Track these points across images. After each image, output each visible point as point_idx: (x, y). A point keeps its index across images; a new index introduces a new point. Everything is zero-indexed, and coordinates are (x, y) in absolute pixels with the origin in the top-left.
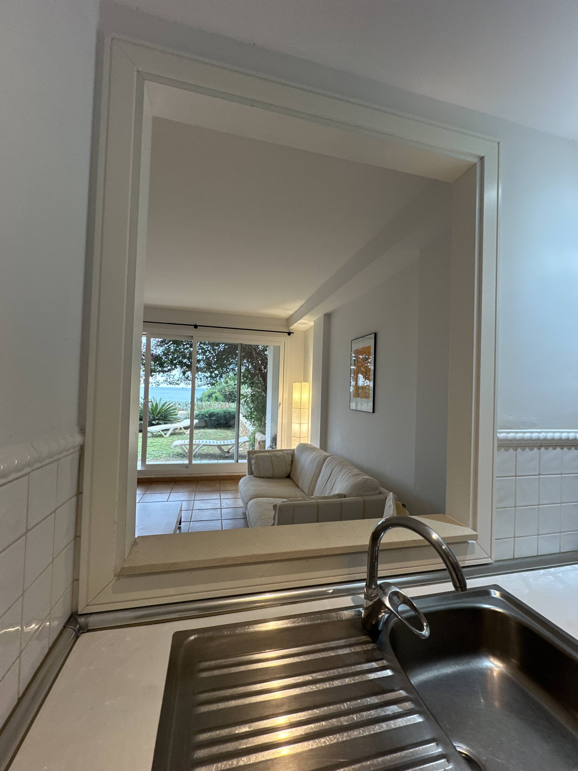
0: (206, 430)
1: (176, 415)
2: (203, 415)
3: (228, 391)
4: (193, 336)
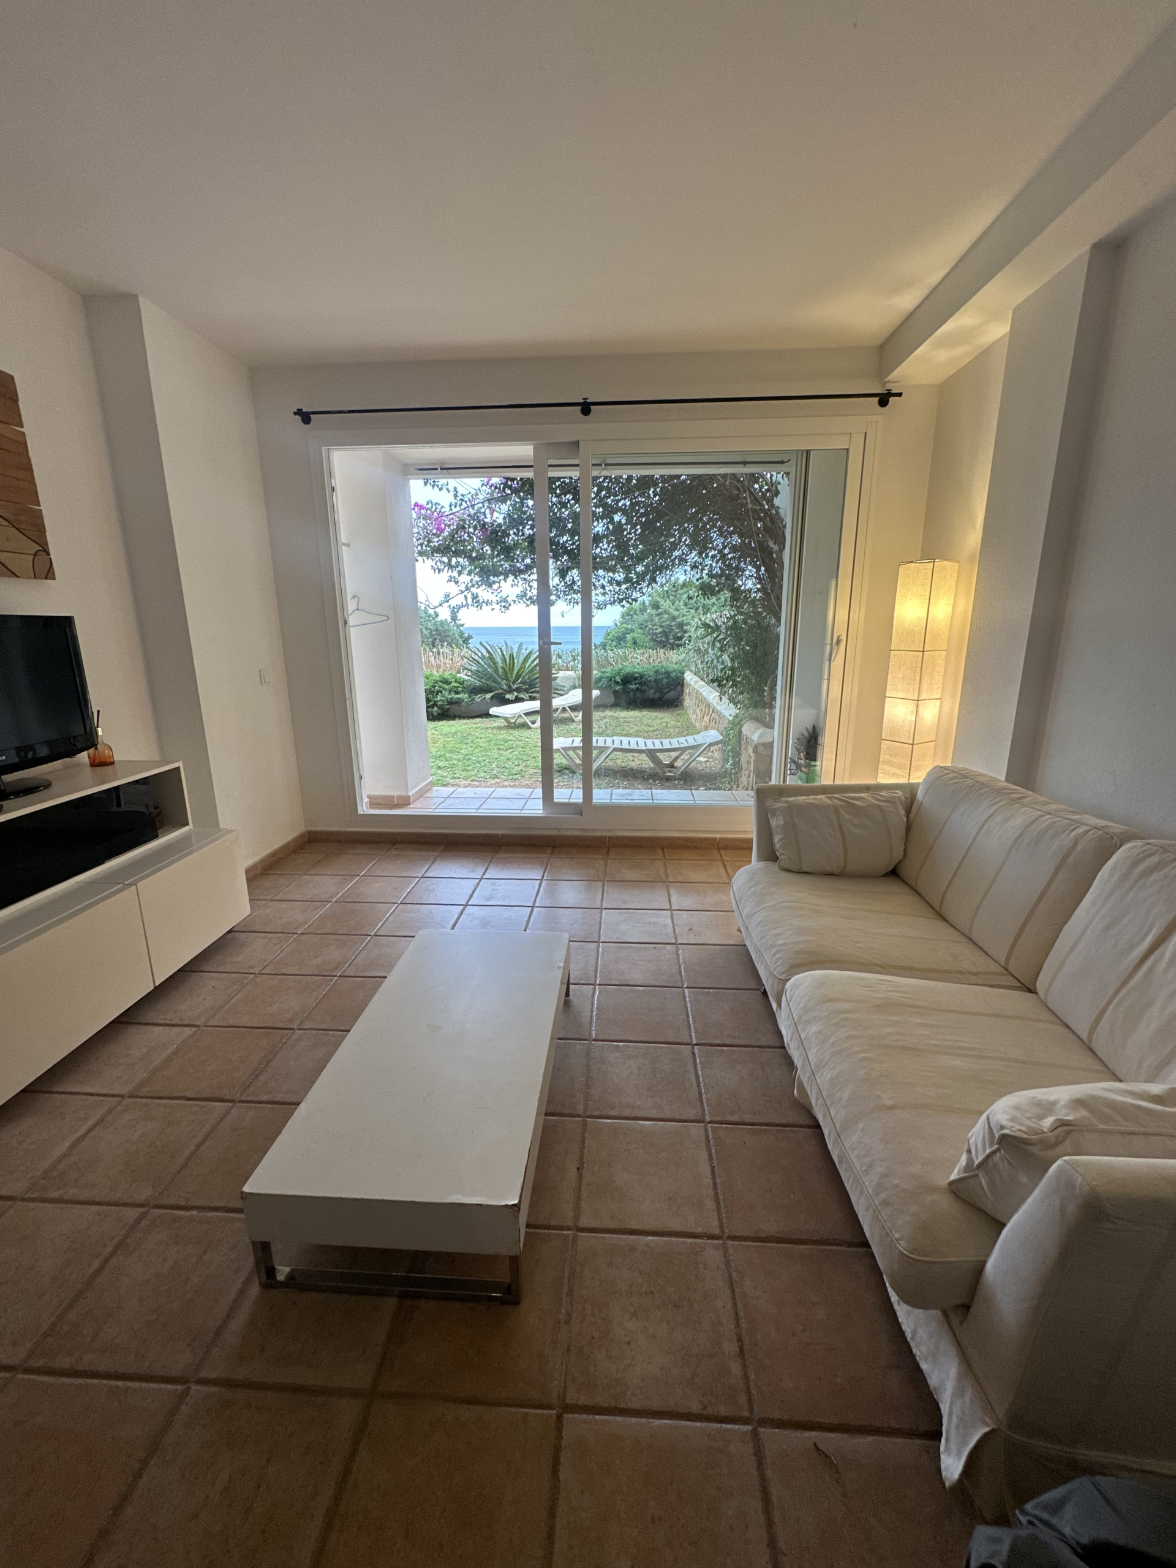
0: (618, 712)
1: (554, 679)
2: (611, 680)
3: (661, 627)
4: (578, 442)
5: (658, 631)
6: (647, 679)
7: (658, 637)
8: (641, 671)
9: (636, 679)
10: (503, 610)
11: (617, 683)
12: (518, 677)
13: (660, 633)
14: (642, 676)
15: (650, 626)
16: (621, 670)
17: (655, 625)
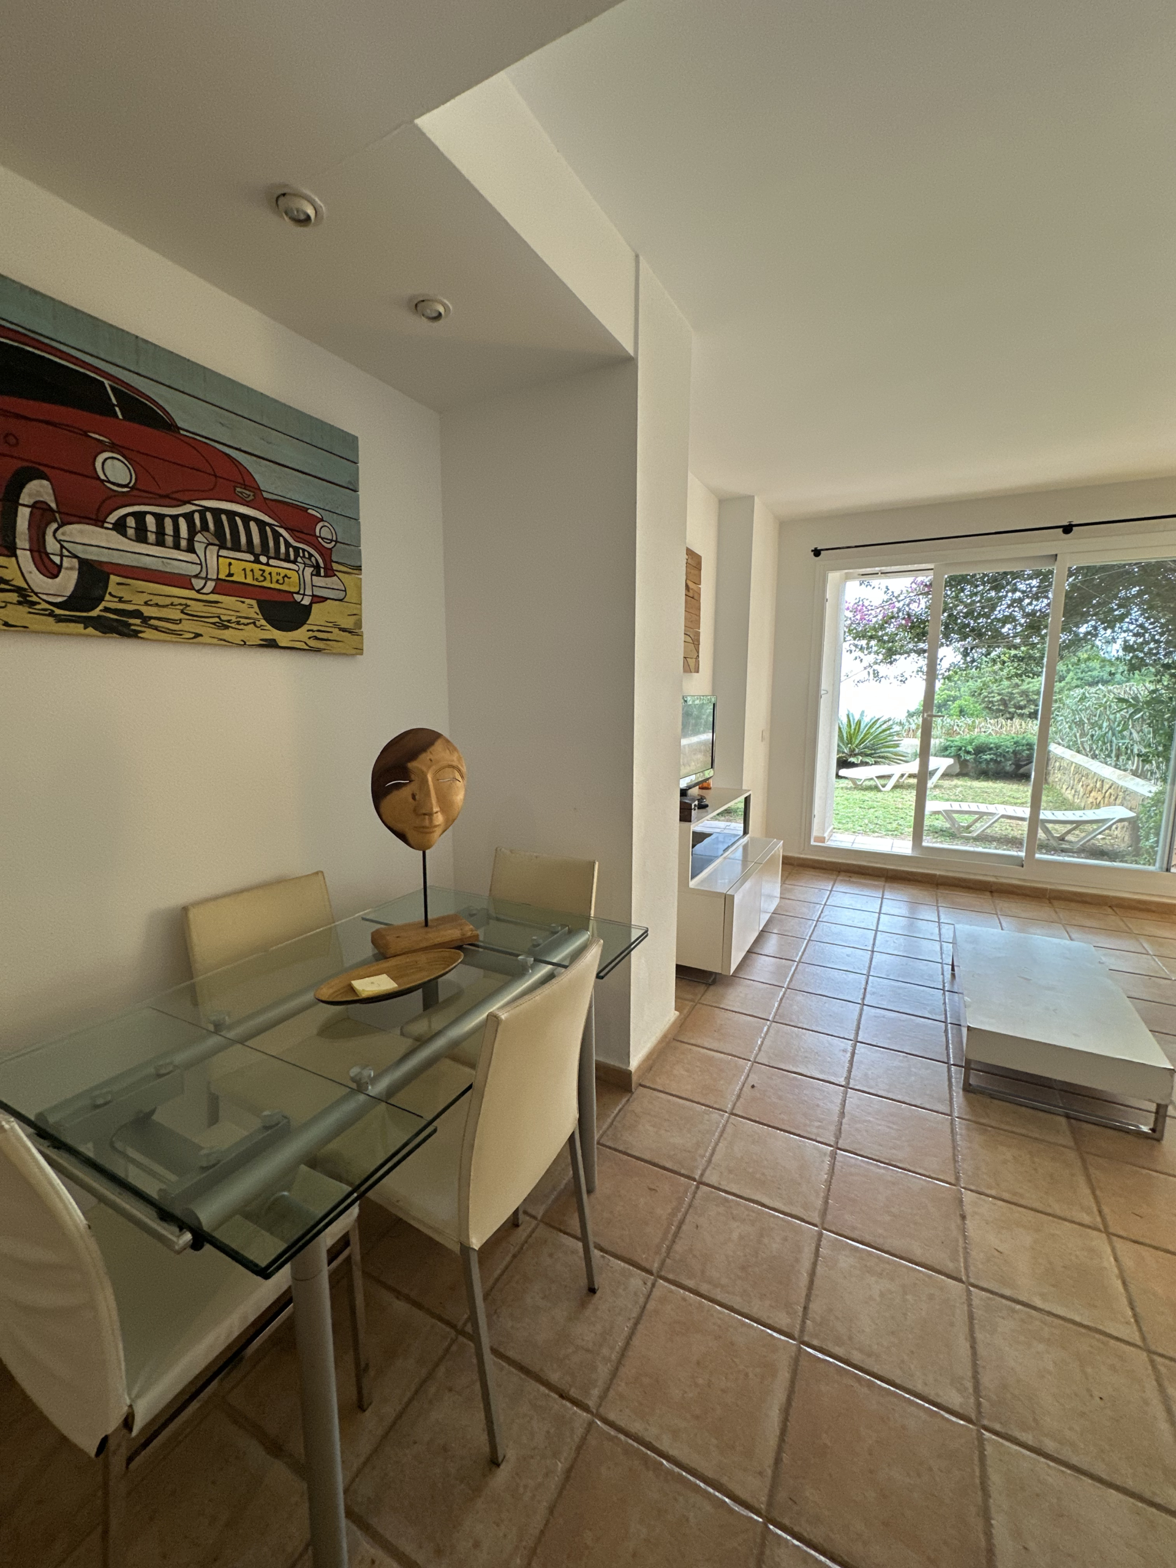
0: (969, 782)
1: (897, 746)
2: (961, 749)
3: (999, 694)
4: (1056, 555)
5: (995, 699)
6: (1004, 750)
7: (994, 706)
8: (997, 741)
9: (991, 749)
10: (899, 682)
11: (968, 753)
12: (862, 741)
13: (998, 701)
14: (998, 747)
15: (986, 694)
16: (973, 739)
17: (992, 692)
